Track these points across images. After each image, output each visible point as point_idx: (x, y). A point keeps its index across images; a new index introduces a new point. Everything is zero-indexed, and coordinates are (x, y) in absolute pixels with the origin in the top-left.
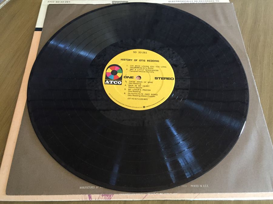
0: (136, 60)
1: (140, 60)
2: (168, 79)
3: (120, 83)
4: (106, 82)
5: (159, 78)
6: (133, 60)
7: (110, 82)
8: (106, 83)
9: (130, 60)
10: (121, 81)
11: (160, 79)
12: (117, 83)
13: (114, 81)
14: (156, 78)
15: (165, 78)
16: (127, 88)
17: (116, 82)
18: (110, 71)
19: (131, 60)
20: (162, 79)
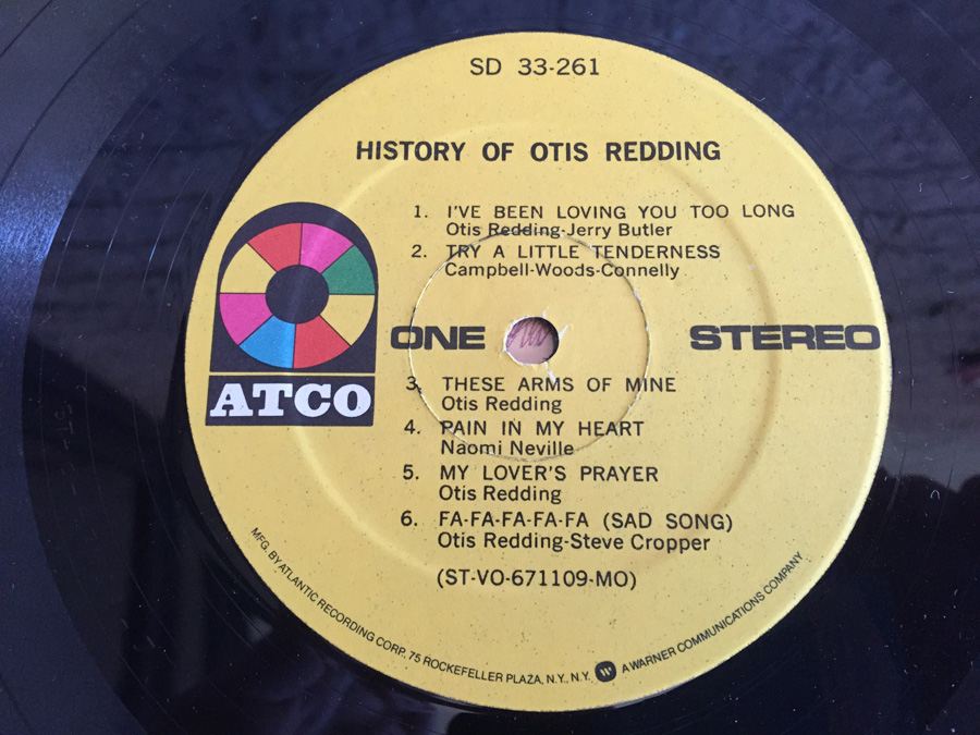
0: (503, 151)
1: (540, 152)
2: (817, 337)
3: (352, 401)
4: (222, 401)
5: (736, 331)
6: (472, 153)
7: (256, 403)
8: (218, 412)
9: (438, 151)
10: (369, 385)
11: (747, 338)
12: (324, 407)
13: (298, 384)
14: (706, 338)
15: (788, 329)
16: (428, 453)
17: (315, 400)
18: (252, 273)
19: (451, 153)
20: (757, 346)
